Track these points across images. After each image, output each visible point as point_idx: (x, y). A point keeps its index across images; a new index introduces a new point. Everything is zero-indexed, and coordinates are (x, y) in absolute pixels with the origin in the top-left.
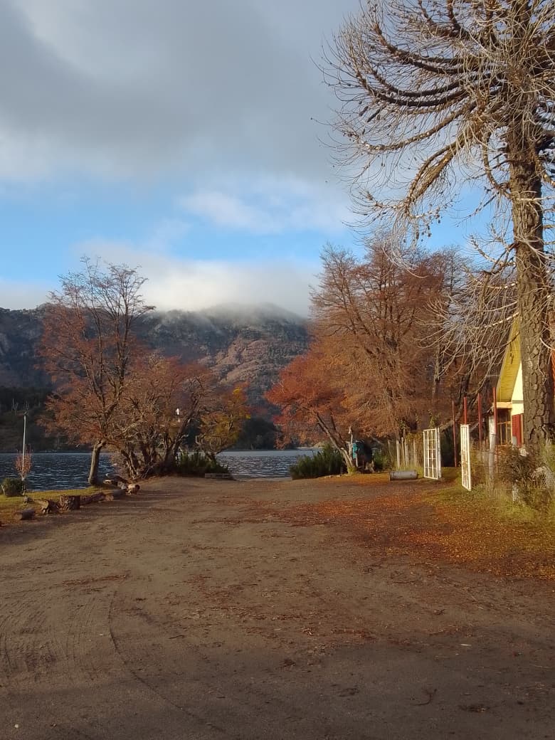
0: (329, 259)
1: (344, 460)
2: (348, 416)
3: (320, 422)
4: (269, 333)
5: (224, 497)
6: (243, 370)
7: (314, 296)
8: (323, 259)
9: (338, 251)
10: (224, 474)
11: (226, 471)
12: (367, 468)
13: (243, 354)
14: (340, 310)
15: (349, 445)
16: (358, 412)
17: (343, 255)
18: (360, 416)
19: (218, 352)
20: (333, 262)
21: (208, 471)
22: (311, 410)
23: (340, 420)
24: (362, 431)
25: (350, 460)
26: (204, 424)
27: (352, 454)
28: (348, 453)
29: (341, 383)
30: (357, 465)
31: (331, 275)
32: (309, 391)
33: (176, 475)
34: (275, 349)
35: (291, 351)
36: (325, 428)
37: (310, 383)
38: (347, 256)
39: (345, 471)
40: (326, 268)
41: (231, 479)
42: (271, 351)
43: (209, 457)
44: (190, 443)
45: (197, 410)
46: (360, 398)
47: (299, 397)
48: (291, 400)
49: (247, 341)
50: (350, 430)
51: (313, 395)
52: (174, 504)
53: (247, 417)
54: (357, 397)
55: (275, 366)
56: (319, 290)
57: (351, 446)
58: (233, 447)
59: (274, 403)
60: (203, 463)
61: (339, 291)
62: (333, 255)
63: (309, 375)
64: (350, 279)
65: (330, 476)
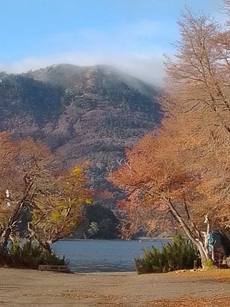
0: (188, 25)
1: (199, 252)
2: (205, 203)
3: (172, 209)
4: (107, 102)
5: (68, 291)
6: (75, 145)
7: (169, 67)
8: (181, 25)
9: (197, 17)
10: (60, 266)
11: (62, 262)
12: (224, 263)
13: (76, 126)
14: (199, 83)
15: (205, 236)
16: (217, 198)
17: (203, 21)
18: (218, 202)
19: (47, 122)
20: (191, 29)
21: (42, 262)
22: (163, 195)
23: (196, 208)
24: (220, 221)
25: (206, 253)
26: (38, 208)
27: (208, 246)
28: (204, 246)
29: (197, 166)
30: (213, 259)
31: (189, 43)
32: (161, 174)
33: (6, 266)
34: (114, 121)
35: (133, 123)
36: (178, 217)
37: (161, 165)
38: (207, 23)
39: (199, 265)
40: (184, 35)
41: (68, 272)
42: (109, 122)
43: (44, 246)
44: (22, 230)
45: (31, 193)
46: (218, 183)
47: (149, 180)
48: (139, 184)
49: (82, 111)
50: (207, 219)
51: (165, 179)
52: (16, 297)
53: (88, 202)
54: (215, 182)
55: (114, 141)
56: (175, 60)
57: (207, 236)
58: (71, 235)
59: (120, 187)
60: (36, 253)
61: (197, 61)
62: (192, 21)
63: (160, 155)
64: (210, 48)
65: (182, 271)
